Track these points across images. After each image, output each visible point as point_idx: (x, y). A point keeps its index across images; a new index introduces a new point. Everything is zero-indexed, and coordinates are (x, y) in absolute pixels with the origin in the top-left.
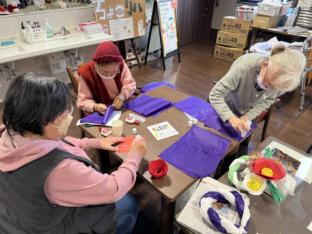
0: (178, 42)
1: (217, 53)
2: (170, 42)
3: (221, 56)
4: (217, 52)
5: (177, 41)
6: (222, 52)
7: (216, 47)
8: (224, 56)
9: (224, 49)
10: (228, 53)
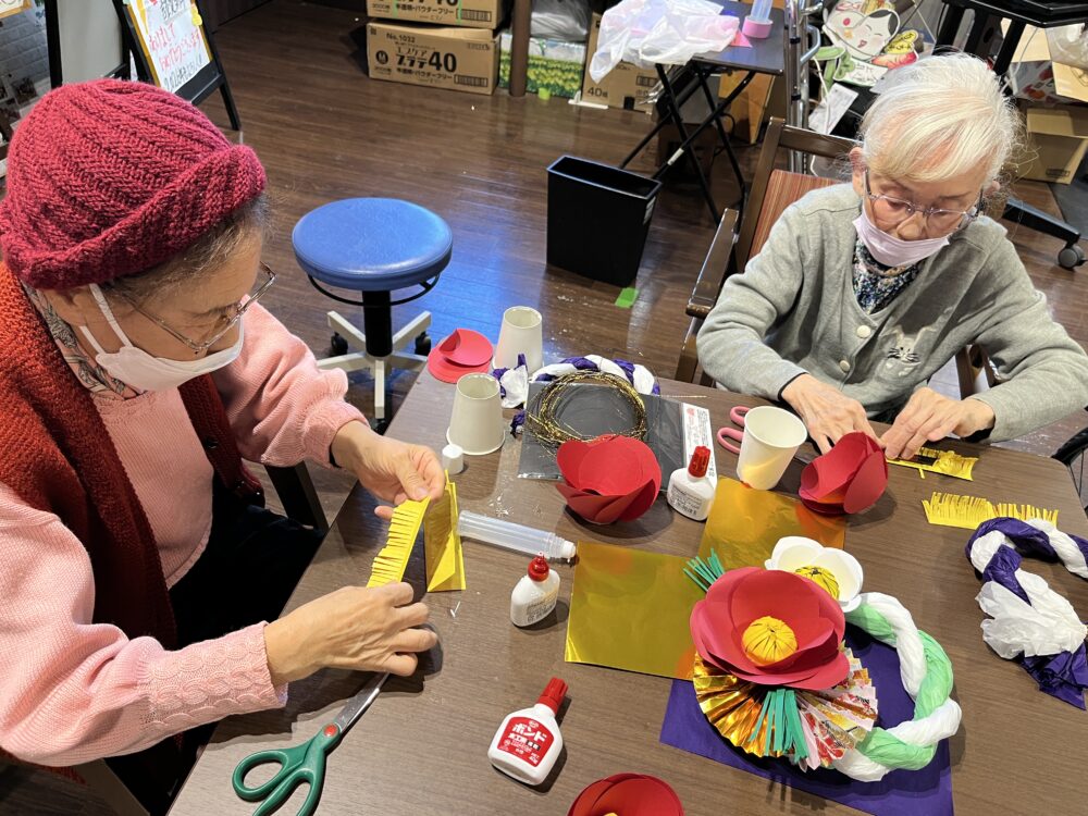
0: (205, 28)
1: (382, 56)
2: (169, 32)
3: (405, 71)
4: (382, 52)
5: (201, 23)
6: (404, 51)
7: (374, 31)
8: (416, 67)
9: (411, 39)
10: (430, 53)
